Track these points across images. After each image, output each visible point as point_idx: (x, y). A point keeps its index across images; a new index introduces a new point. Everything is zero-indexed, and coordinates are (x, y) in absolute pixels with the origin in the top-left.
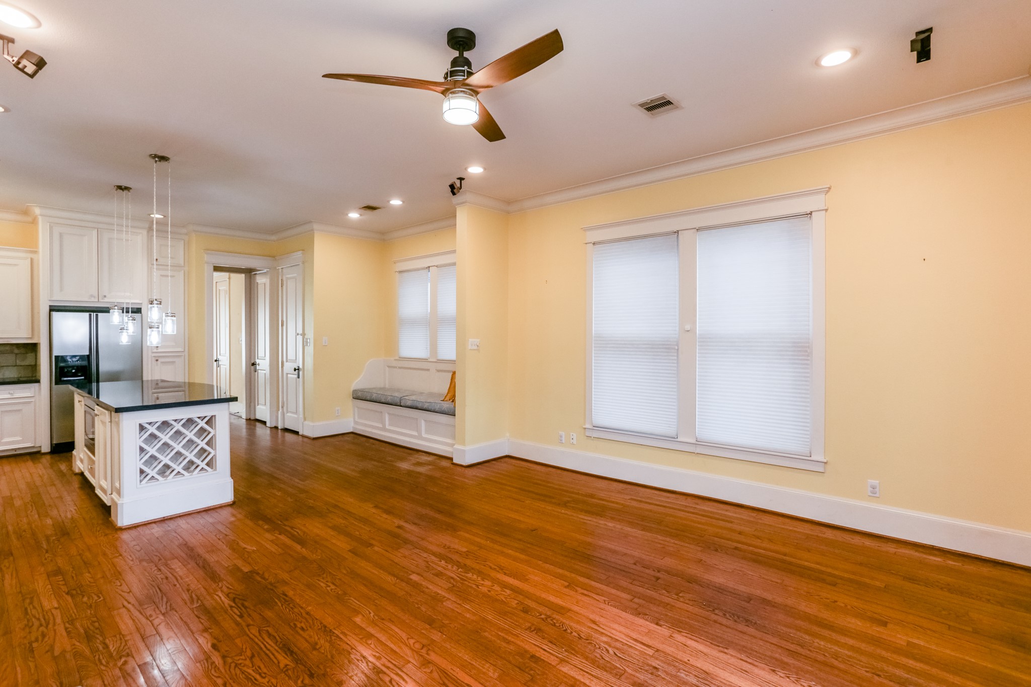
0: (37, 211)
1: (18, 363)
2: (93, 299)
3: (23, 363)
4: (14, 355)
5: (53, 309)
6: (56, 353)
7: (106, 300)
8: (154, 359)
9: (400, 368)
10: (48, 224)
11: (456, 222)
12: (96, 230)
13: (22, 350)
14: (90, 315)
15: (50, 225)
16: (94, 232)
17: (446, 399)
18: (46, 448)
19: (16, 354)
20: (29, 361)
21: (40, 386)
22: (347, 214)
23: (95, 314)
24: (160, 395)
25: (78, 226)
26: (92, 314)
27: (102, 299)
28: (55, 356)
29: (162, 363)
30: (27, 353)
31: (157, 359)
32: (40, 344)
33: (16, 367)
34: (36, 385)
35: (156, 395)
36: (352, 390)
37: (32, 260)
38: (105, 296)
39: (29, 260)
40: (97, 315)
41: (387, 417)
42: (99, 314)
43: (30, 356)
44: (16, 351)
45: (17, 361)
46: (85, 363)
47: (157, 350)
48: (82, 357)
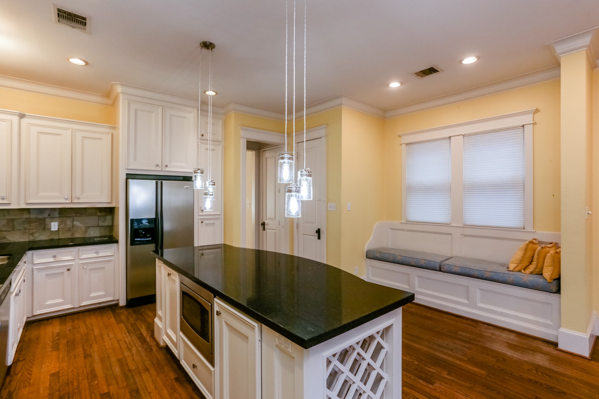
0: (119, 89)
1: (101, 224)
2: (158, 169)
3: (104, 224)
4: (98, 217)
5: (130, 176)
6: (131, 217)
7: (167, 169)
8: (200, 221)
9: (408, 231)
10: (127, 100)
11: (560, 73)
12: (161, 108)
13: (103, 214)
14: (157, 182)
15: (128, 102)
16: (160, 109)
17: (515, 270)
18: (123, 302)
19: (99, 216)
20: (108, 223)
21: (118, 246)
22: (388, 85)
23: (160, 181)
24: (204, 251)
25: (148, 103)
26: (158, 181)
27: (165, 168)
28: (131, 220)
29: (206, 224)
30: (106, 216)
31: (202, 221)
32: (118, 208)
33: (98, 228)
34: (116, 245)
35: (201, 252)
36: (365, 250)
37: (112, 134)
38: (167, 166)
39: (110, 134)
40: (162, 183)
41: (416, 280)
42: (163, 181)
43: (109, 218)
44: (99, 214)
45: (100, 222)
46: (153, 226)
47: (202, 213)
48: (150, 220)
